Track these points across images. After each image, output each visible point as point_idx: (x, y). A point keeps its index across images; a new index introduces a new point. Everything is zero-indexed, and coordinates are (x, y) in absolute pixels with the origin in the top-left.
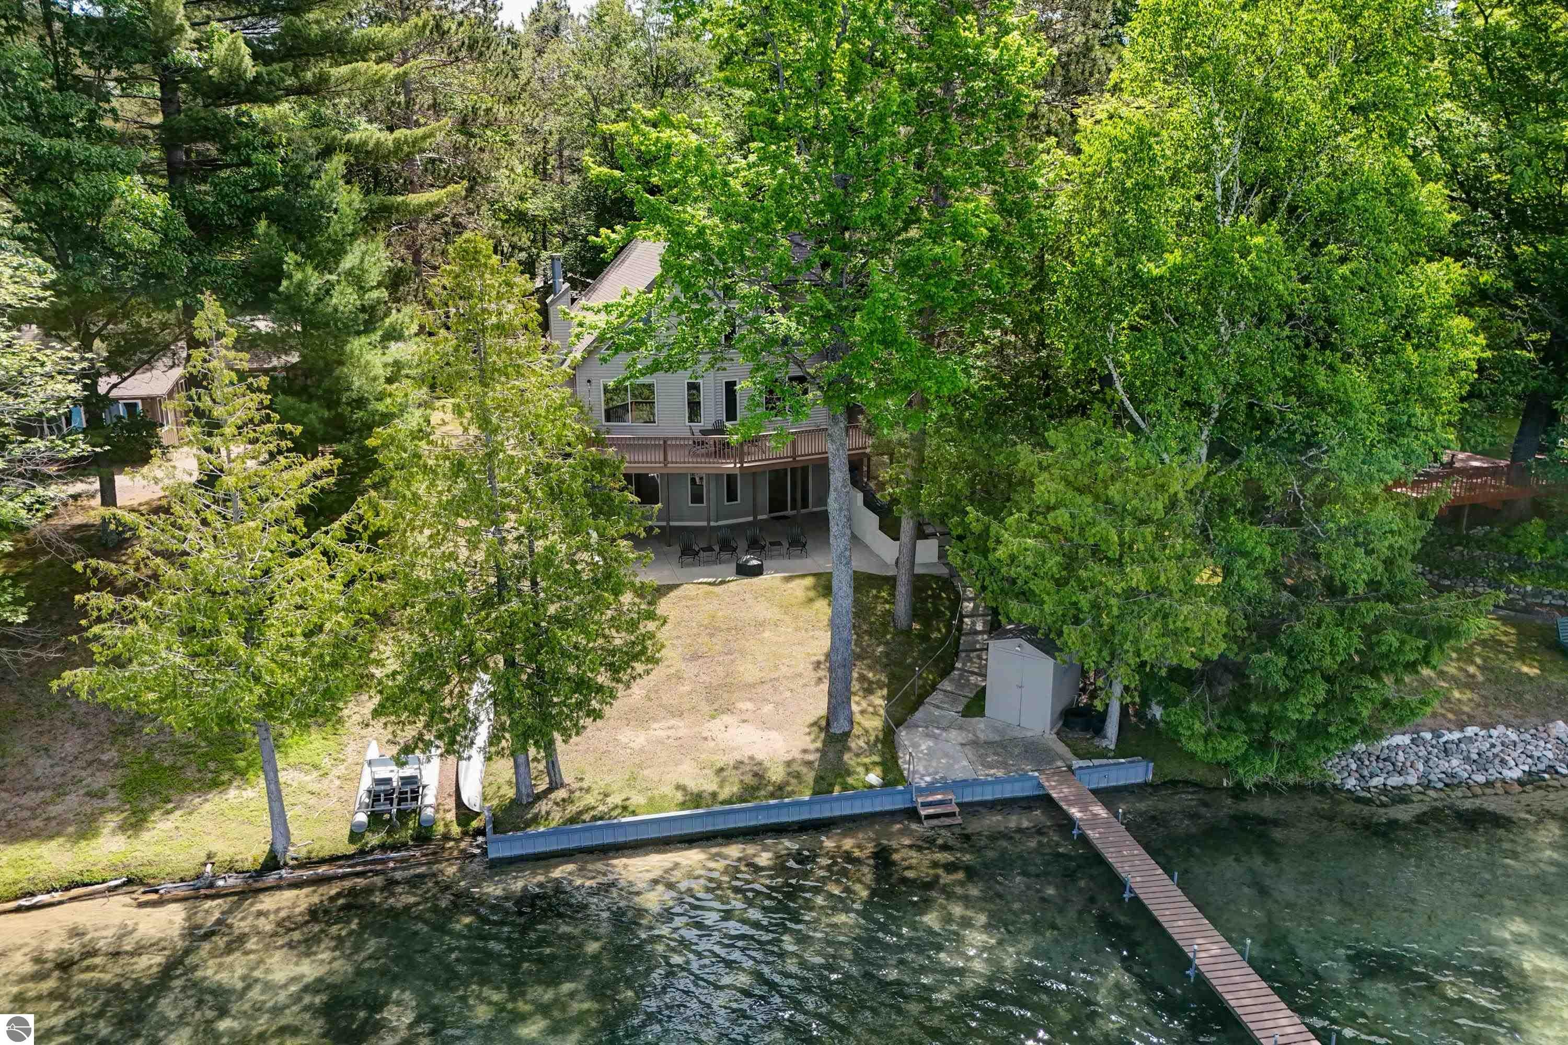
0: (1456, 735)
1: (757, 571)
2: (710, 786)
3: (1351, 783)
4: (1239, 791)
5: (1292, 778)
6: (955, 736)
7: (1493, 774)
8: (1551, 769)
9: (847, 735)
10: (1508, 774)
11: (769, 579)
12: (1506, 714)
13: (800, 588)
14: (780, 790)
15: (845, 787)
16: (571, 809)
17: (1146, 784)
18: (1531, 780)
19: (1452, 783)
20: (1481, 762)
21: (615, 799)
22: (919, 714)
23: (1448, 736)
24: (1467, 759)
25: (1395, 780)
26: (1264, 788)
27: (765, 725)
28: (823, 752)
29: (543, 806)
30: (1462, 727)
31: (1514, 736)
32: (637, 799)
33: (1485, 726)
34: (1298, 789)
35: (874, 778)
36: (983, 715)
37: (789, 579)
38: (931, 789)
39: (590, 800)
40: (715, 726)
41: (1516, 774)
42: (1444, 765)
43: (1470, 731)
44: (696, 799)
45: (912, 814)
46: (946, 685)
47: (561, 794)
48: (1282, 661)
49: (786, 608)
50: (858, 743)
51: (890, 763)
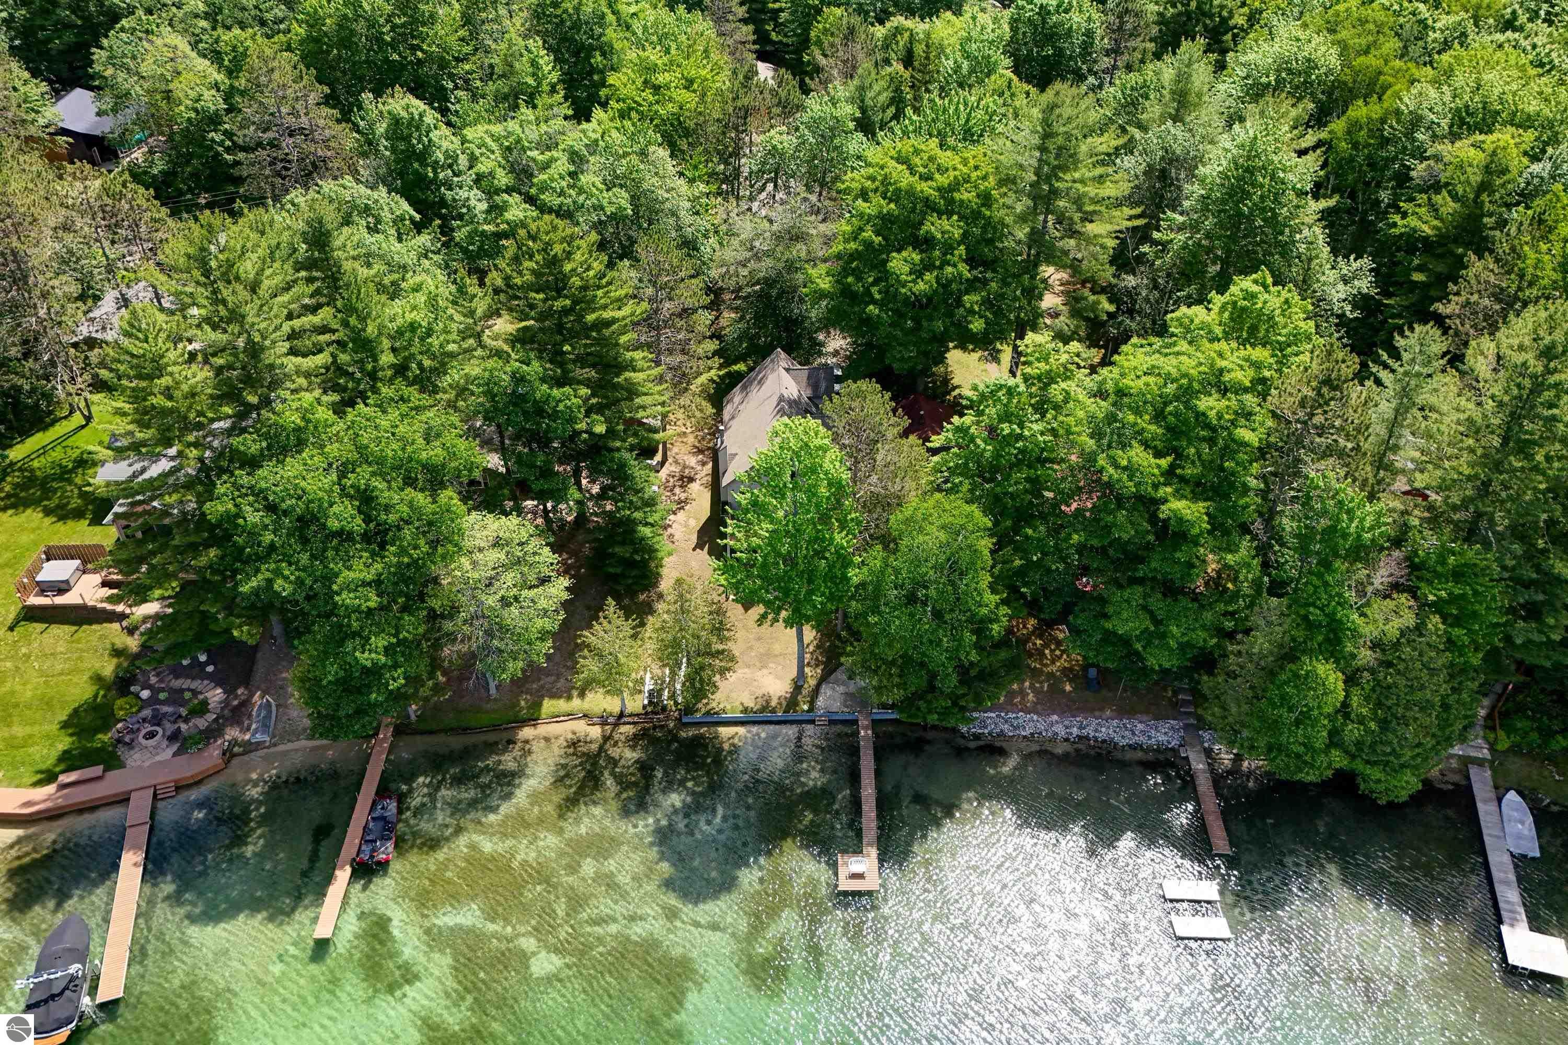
0: (1014, 716)
2: (752, 704)
3: (965, 730)
6: (841, 689)
7: (1017, 733)
8: (1040, 734)
9: (802, 686)
10: (1022, 733)
12: (1041, 708)
14: (776, 706)
15: (797, 709)
16: (709, 707)
17: (891, 721)
18: (1029, 737)
19: (1002, 734)
20: (1016, 728)
21: (721, 706)
22: (832, 678)
24: (1012, 726)
25: (980, 731)
27: (776, 677)
28: (792, 695)
29: (701, 705)
30: (1020, 711)
31: (1035, 718)
32: (729, 707)
33: (1027, 713)
35: (806, 707)
38: (823, 713)
39: (713, 704)
40: (760, 675)
41: (1025, 734)
42: (1002, 727)
43: (1022, 714)
44: (746, 708)
45: (813, 723)
47: (706, 701)
50: (804, 692)
51: (812, 703)
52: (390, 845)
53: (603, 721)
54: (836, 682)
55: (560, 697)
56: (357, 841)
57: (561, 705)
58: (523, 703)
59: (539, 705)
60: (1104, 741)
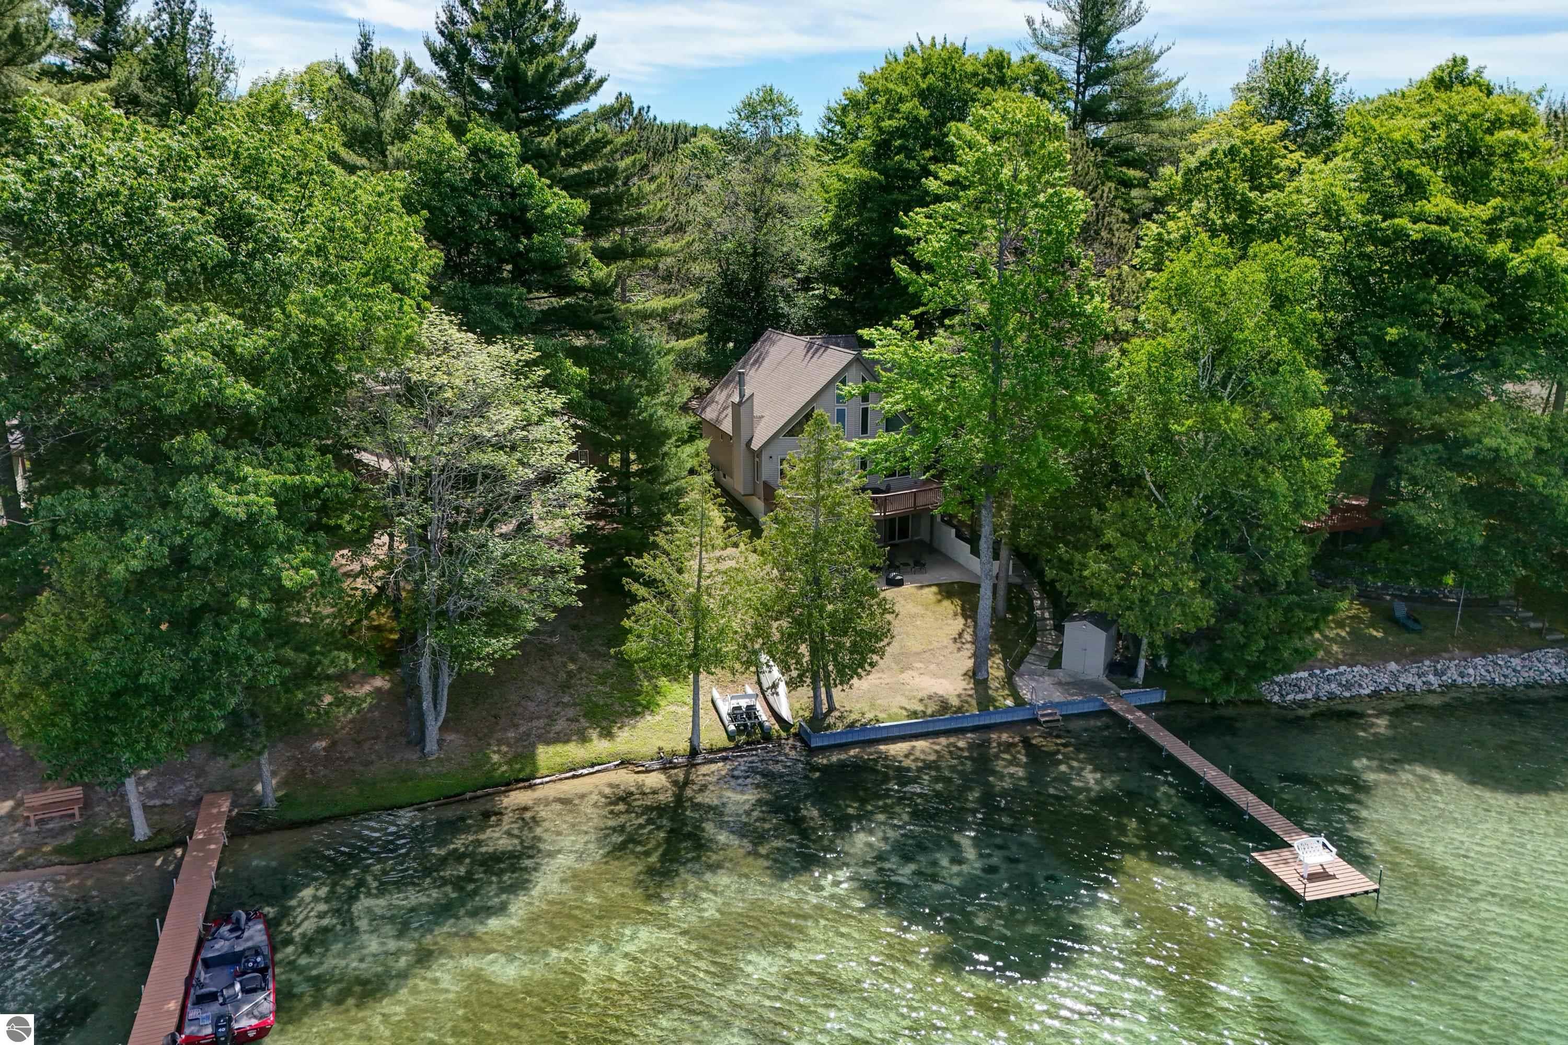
0: (1334, 671)
1: (900, 583)
2: (919, 708)
3: (1276, 699)
4: (1214, 704)
5: (1244, 696)
6: (1047, 681)
7: (1354, 692)
8: (1387, 689)
9: (986, 680)
10: (1363, 692)
11: (908, 588)
12: (1361, 659)
13: (930, 593)
14: (959, 709)
15: (996, 707)
16: (848, 721)
17: (1161, 703)
18: (1375, 694)
19: (1332, 697)
20: (1348, 686)
21: (869, 716)
22: (1022, 668)
23: (1329, 672)
24: (1340, 684)
25: (1300, 697)
26: (1228, 702)
27: (935, 675)
28: (975, 689)
29: (830, 720)
30: (1336, 666)
31: (1365, 670)
32: (882, 716)
33: (1350, 666)
34: (1247, 702)
35: (1009, 702)
36: (1059, 666)
37: (921, 587)
38: (1045, 706)
39: (854, 717)
40: (906, 676)
41: (1367, 691)
42: (1327, 687)
43: (1342, 669)
44: (915, 714)
45: (1035, 721)
46: (1033, 651)
47: (837, 714)
48: (1241, 628)
49: (926, 606)
50: (994, 684)
51: (1015, 695)
52: (265, 1002)
53: (666, 764)
54: (1032, 673)
55: (567, 741)
56: (173, 1006)
57: (573, 751)
58: (495, 758)
59: (531, 757)
60: (1481, 686)
